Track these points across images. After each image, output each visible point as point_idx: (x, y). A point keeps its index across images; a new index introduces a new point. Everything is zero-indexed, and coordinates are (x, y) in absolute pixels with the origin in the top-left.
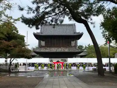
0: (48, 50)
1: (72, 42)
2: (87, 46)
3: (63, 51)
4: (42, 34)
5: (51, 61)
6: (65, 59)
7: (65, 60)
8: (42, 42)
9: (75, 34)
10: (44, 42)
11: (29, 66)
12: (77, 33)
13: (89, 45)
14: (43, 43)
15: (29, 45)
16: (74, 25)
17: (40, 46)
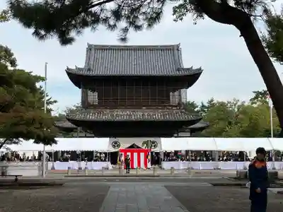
0: (107, 115)
1: (171, 93)
2: (207, 105)
3: (147, 117)
4: (91, 73)
5: (115, 144)
6: (152, 139)
7: (153, 142)
8: (90, 93)
9: (181, 73)
10: (96, 94)
11: (55, 161)
12: (184, 69)
13: (212, 101)
14: (93, 97)
15: (55, 102)
16: (176, 48)
17: (86, 104)
